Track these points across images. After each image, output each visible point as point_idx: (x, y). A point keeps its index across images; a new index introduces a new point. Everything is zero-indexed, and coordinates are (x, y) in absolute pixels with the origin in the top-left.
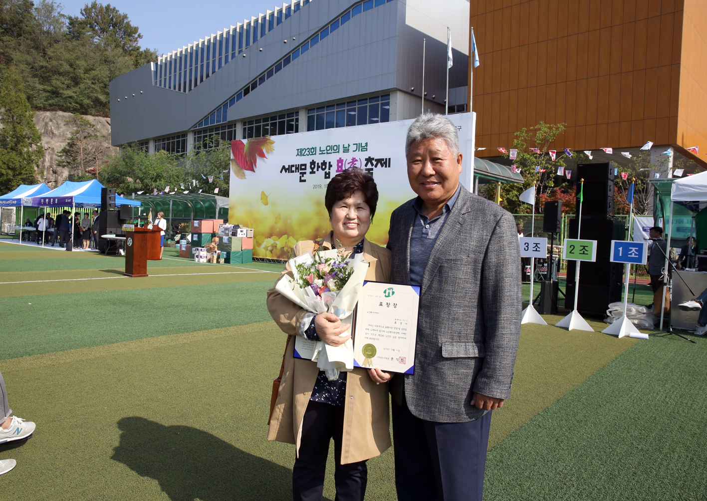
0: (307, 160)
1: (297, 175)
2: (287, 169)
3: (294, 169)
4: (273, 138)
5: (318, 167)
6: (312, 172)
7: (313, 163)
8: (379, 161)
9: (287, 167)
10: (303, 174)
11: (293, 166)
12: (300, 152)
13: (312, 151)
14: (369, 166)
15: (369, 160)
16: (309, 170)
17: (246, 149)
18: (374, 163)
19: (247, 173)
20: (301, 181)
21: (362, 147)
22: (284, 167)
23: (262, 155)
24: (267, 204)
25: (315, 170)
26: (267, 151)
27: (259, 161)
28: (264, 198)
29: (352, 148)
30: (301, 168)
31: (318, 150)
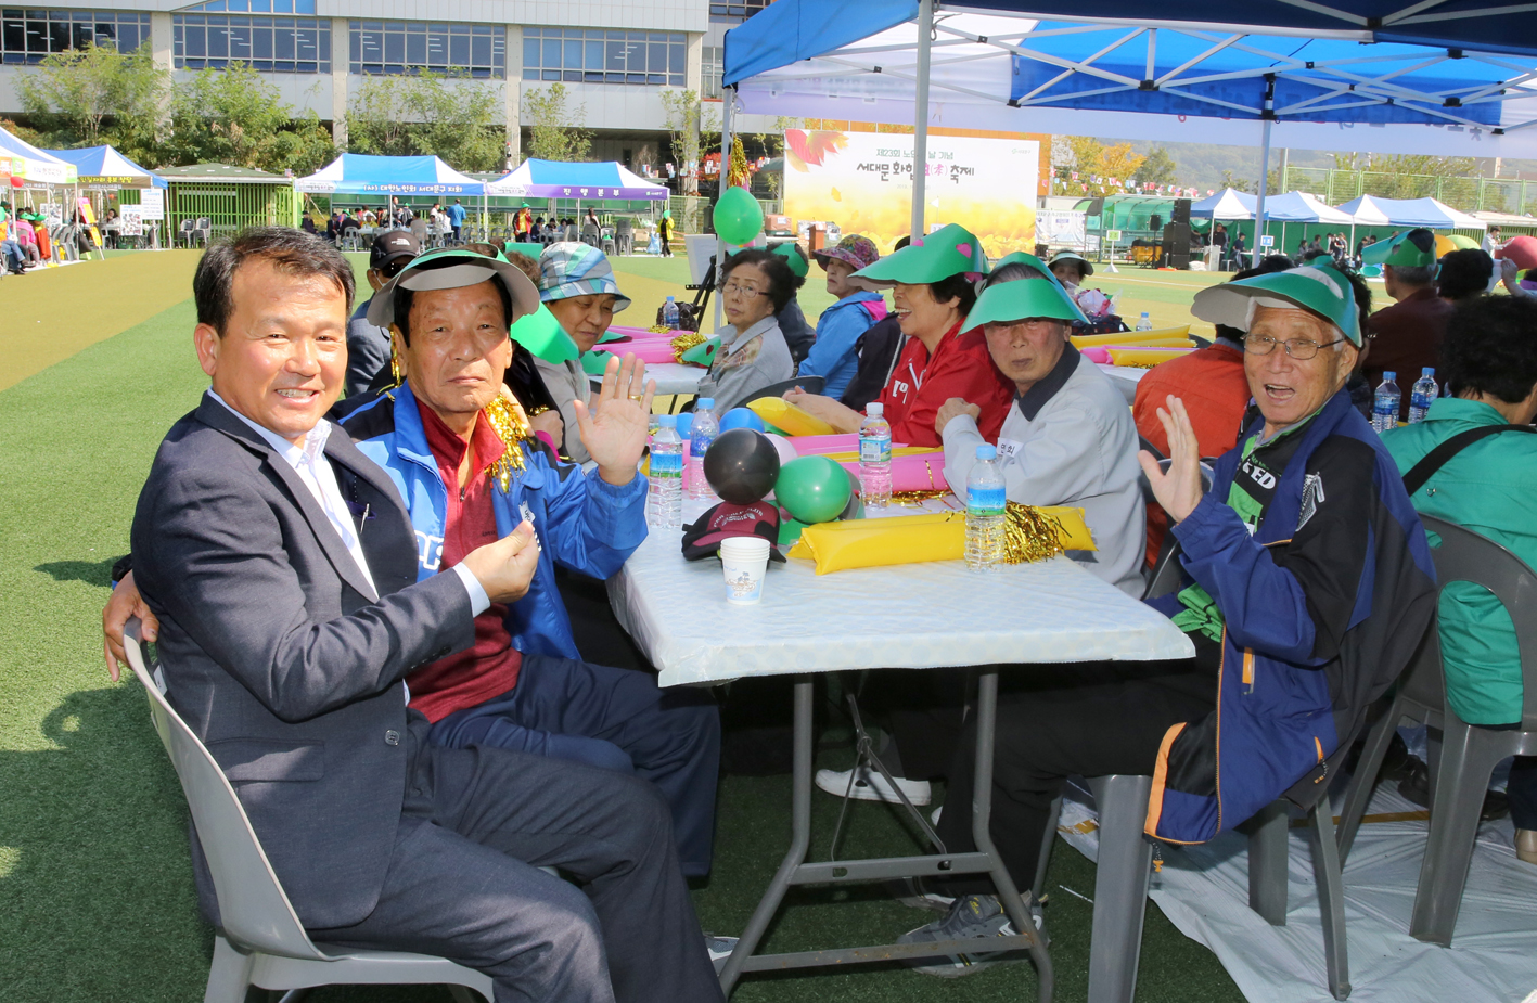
0: (890, 161)
1: (879, 174)
2: (868, 167)
3: (874, 167)
4: (846, 134)
5: (903, 169)
6: (896, 173)
7: (896, 164)
8: (963, 169)
9: (865, 165)
10: (885, 173)
11: (872, 165)
12: (882, 153)
13: (896, 153)
14: (955, 172)
15: (955, 168)
16: (891, 170)
17: (808, 141)
18: (960, 170)
19: (811, 166)
20: (883, 180)
21: (950, 157)
22: (861, 165)
23: (832, 150)
24: (840, 200)
25: (899, 171)
26: (839, 147)
27: (827, 155)
28: (836, 195)
29: (938, 155)
30: (883, 168)
31: (902, 153)
